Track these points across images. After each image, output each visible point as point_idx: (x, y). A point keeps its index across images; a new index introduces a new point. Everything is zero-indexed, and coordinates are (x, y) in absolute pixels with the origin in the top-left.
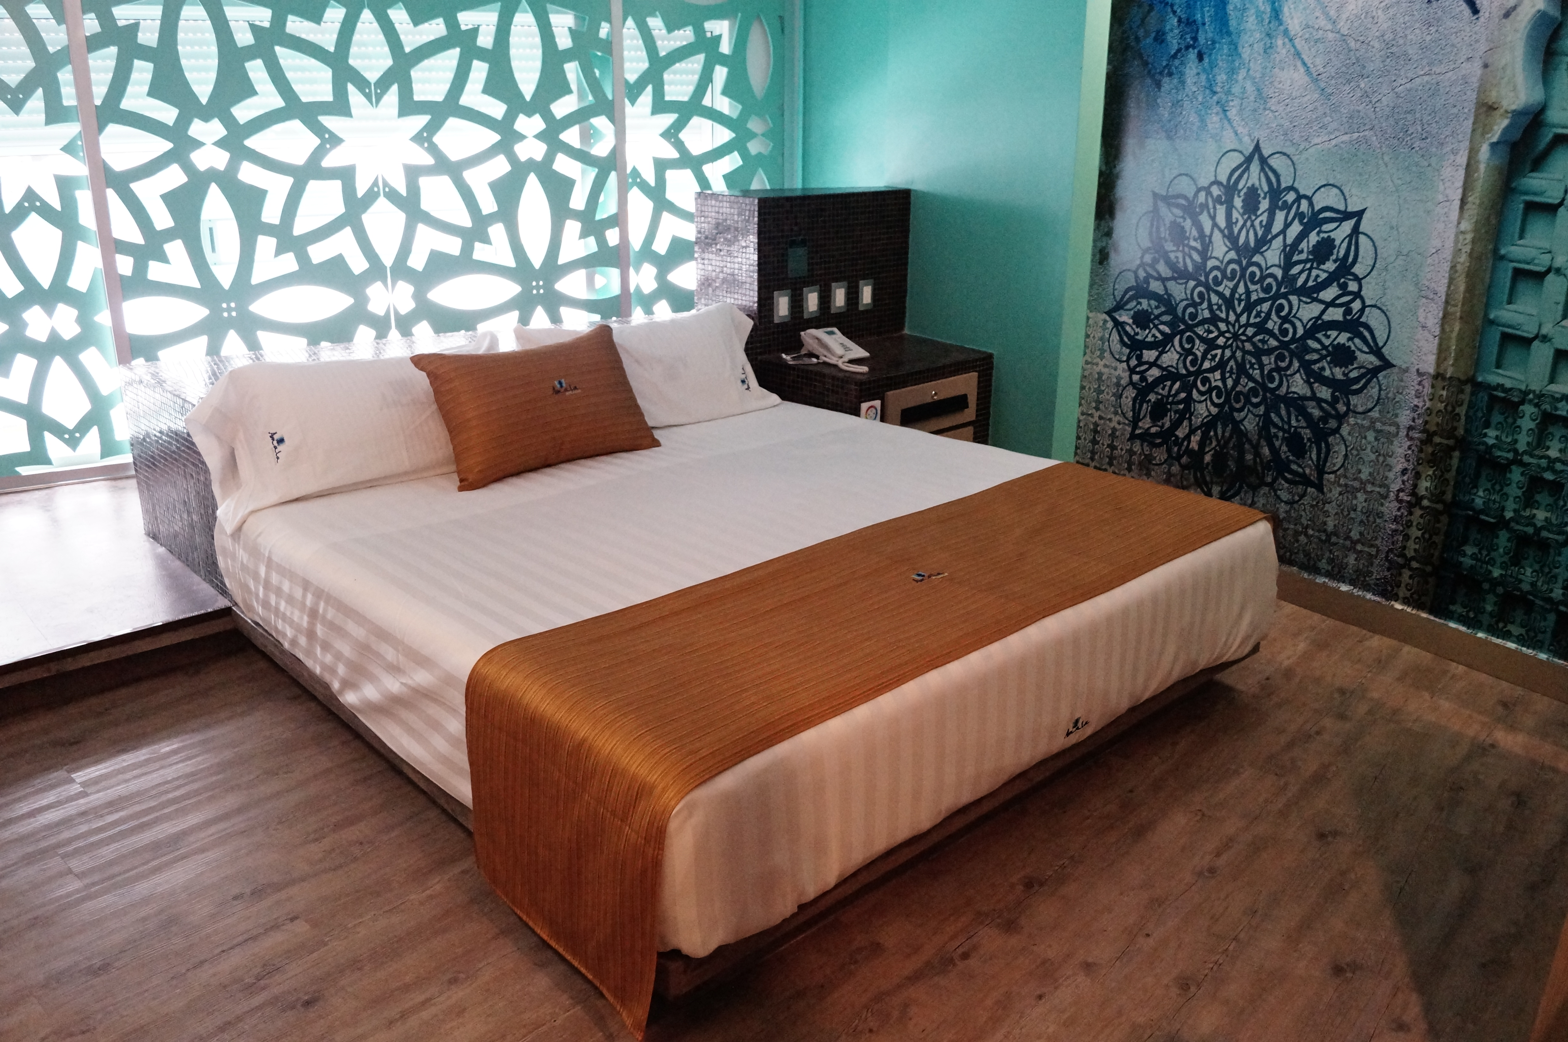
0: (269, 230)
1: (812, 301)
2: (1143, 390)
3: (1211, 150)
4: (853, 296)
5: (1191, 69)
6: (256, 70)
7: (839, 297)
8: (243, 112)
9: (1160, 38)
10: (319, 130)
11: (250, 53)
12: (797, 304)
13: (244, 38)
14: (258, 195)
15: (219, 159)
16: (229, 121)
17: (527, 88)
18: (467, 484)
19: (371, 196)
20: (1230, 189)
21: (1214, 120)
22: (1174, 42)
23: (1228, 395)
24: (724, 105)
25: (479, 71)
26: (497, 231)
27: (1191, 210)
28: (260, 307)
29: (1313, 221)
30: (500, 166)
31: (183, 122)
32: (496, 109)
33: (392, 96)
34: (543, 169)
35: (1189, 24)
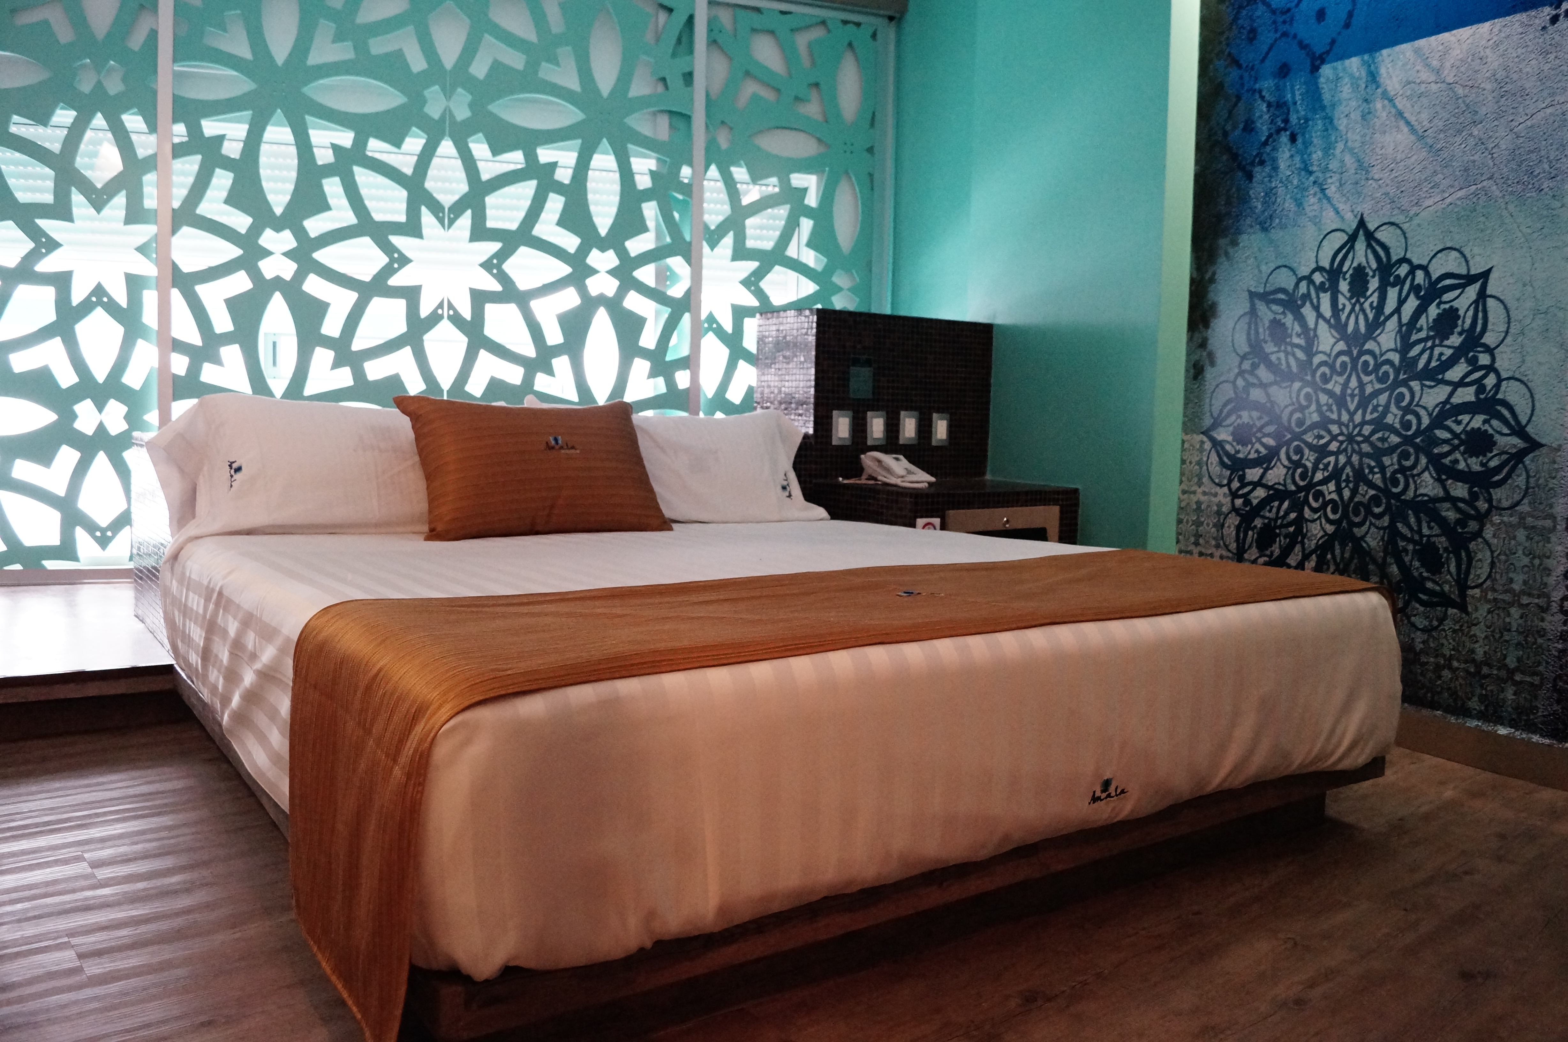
0: (327, 342)
1: (877, 426)
2: (1248, 515)
3: (1311, 234)
4: (925, 429)
5: (1285, 155)
6: (333, 187)
7: (909, 427)
8: (315, 226)
9: (1249, 127)
10: (388, 248)
11: (328, 170)
12: (859, 428)
13: (324, 156)
14: (320, 308)
15: (287, 269)
16: (300, 233)
17: (603, 222)
18: (434, 535)
19: (434, 319)
20: (1334, 274)
21: (1312, 202)
22: (1263, 128)
23: (1346, 509)
24: (810, 258)
25: (555, 204)
26: (562, 364)
27: (1292, 304)
29: (1432, 293)
30: (569, 299)
31: (255, 231)
32: (570, 242)
33: (465, 221)
34: (614, 305)
35: (1280, 107)
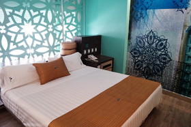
0: (12, 42)
1: (89, 51)
2: (135, 63)
3: (145, 31)
4: (94, 50)
5: (142, 20)
6: (10, 19)
7: (93, 50)
8: (8, 25)
9: (137, 15)
10: (19, 27)
11: (9, 16)
12: (87, 51)
13: (8, 14)
14: (10, 37)
15: (5, 32)
16: (6, 26)
17: (50, 21)
18: (42, 84)
19: (27, 37)
20: (148, 36)
21: (145, 27)
22: (139, 16)
23: (148, 64)
24: (74, 23)
25: (43, 19)
26: (46, 41)
27: (142, 39)
28: (11, 53)
29: (160, 40)
30: (46, 32)
32: (46, 24)
33: (31, 22)
34: (52, 32)
35: (141, 14)
